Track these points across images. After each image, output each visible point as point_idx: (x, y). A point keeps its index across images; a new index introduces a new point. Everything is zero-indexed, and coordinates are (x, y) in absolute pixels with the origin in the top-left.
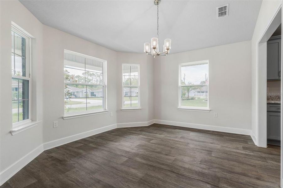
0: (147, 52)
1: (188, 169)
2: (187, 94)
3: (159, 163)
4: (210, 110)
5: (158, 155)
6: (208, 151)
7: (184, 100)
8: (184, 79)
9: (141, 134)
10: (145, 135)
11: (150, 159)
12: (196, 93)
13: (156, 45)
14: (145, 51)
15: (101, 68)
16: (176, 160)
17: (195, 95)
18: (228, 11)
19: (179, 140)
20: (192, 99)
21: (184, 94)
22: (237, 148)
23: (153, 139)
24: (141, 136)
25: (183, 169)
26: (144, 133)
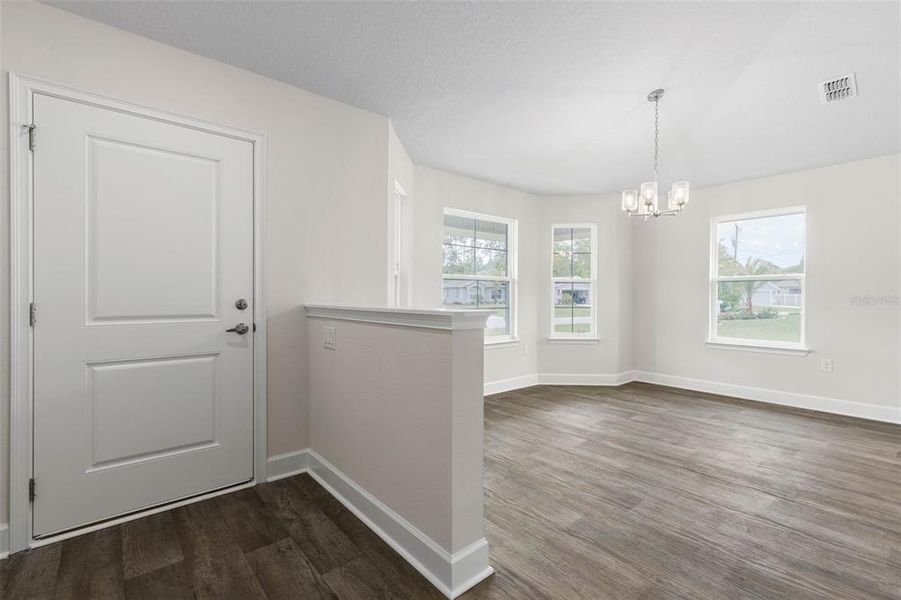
0: (629, 211)
1: (727, 470)
2: (745, 297)
3: (656, 454)
4: (809, 352)
5: (654, 442)
6: (786, 448)
7: (732, 318)
8: (735, 243)
9: (603, 402)
10: (612, 404)
11: (637, 446)
12: (786, 294)
13: (653, 196)
14: (624, 209)
15: (504, 236)
16: (696, 454)
17: (779, 303)
18: (854, 86)
19: (708, 422)
20: (766, 315)
21: (735, 299)
22: (879, 453)
23: (636, 414)
24: (604, 405)
25: (713, 469)
26: (610, 399)
